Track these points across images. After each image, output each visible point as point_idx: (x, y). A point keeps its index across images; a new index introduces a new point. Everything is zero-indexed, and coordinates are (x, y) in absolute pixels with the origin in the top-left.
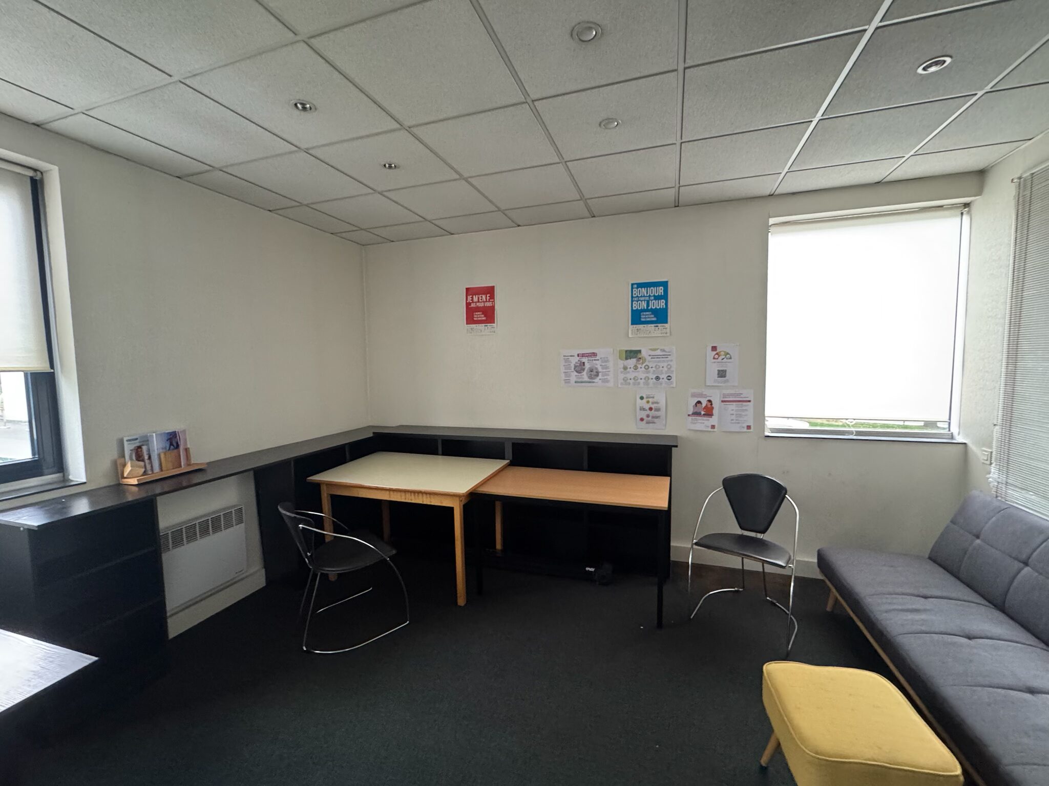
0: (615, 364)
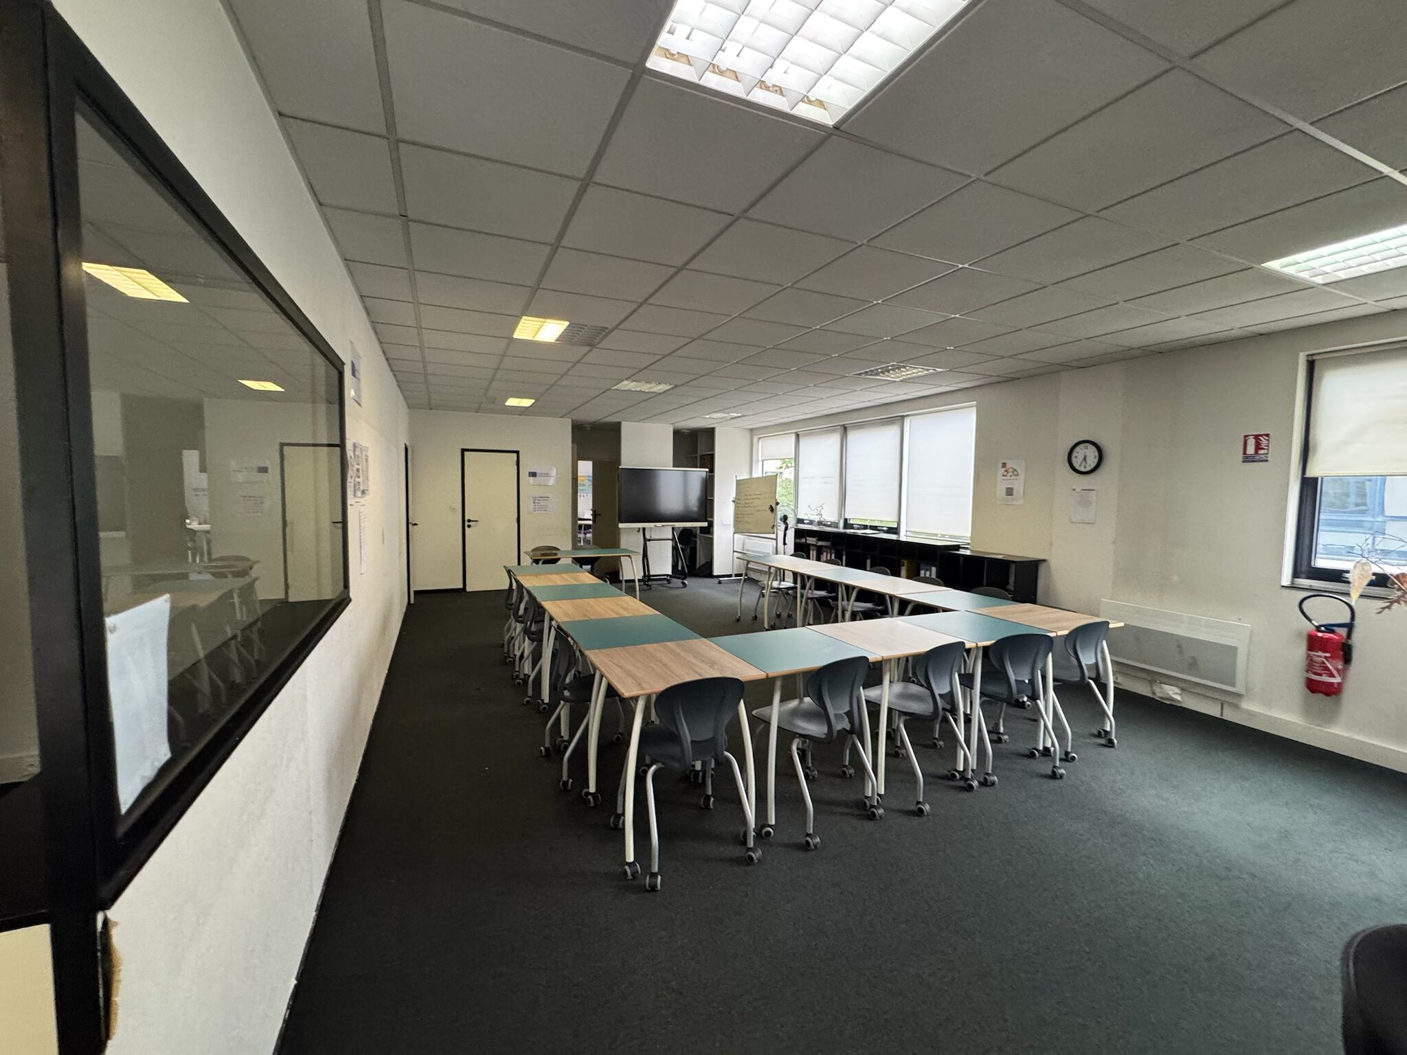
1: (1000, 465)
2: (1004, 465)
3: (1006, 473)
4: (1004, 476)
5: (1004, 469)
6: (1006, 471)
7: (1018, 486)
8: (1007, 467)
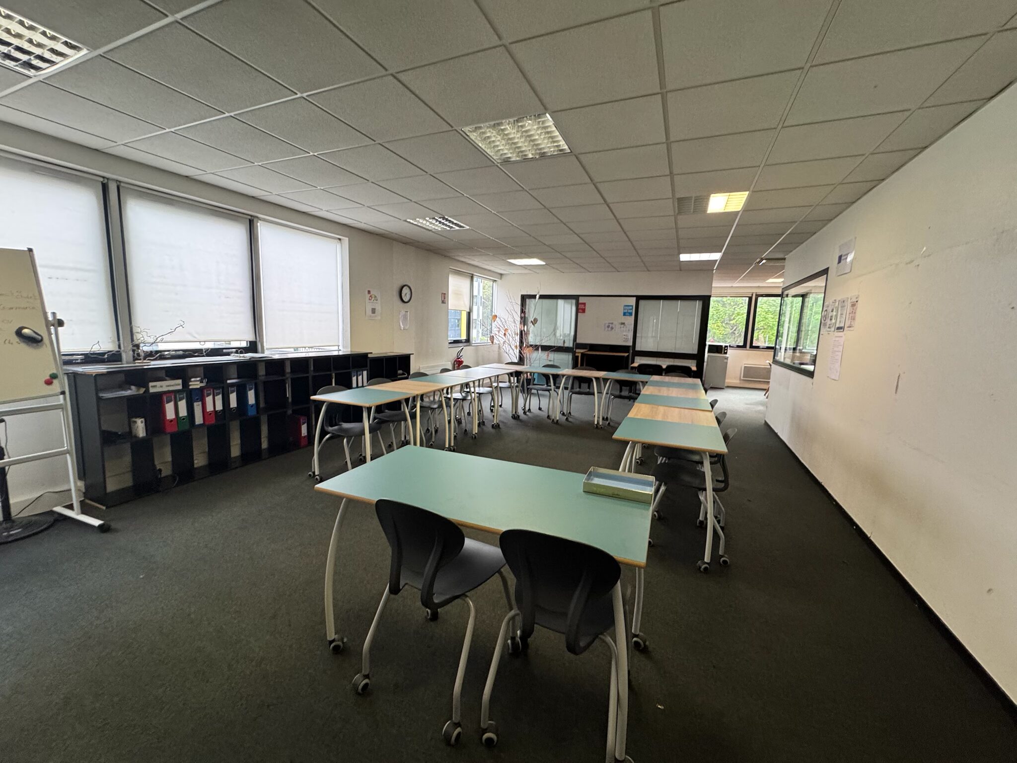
0: (618, 326)
1: (367, 292)
2: (369, 292)
3: (371, 298)
4: (369, 299)
5: (370, 295)
6: (371, 296)
7: (378, 308)
8: (371, 293)
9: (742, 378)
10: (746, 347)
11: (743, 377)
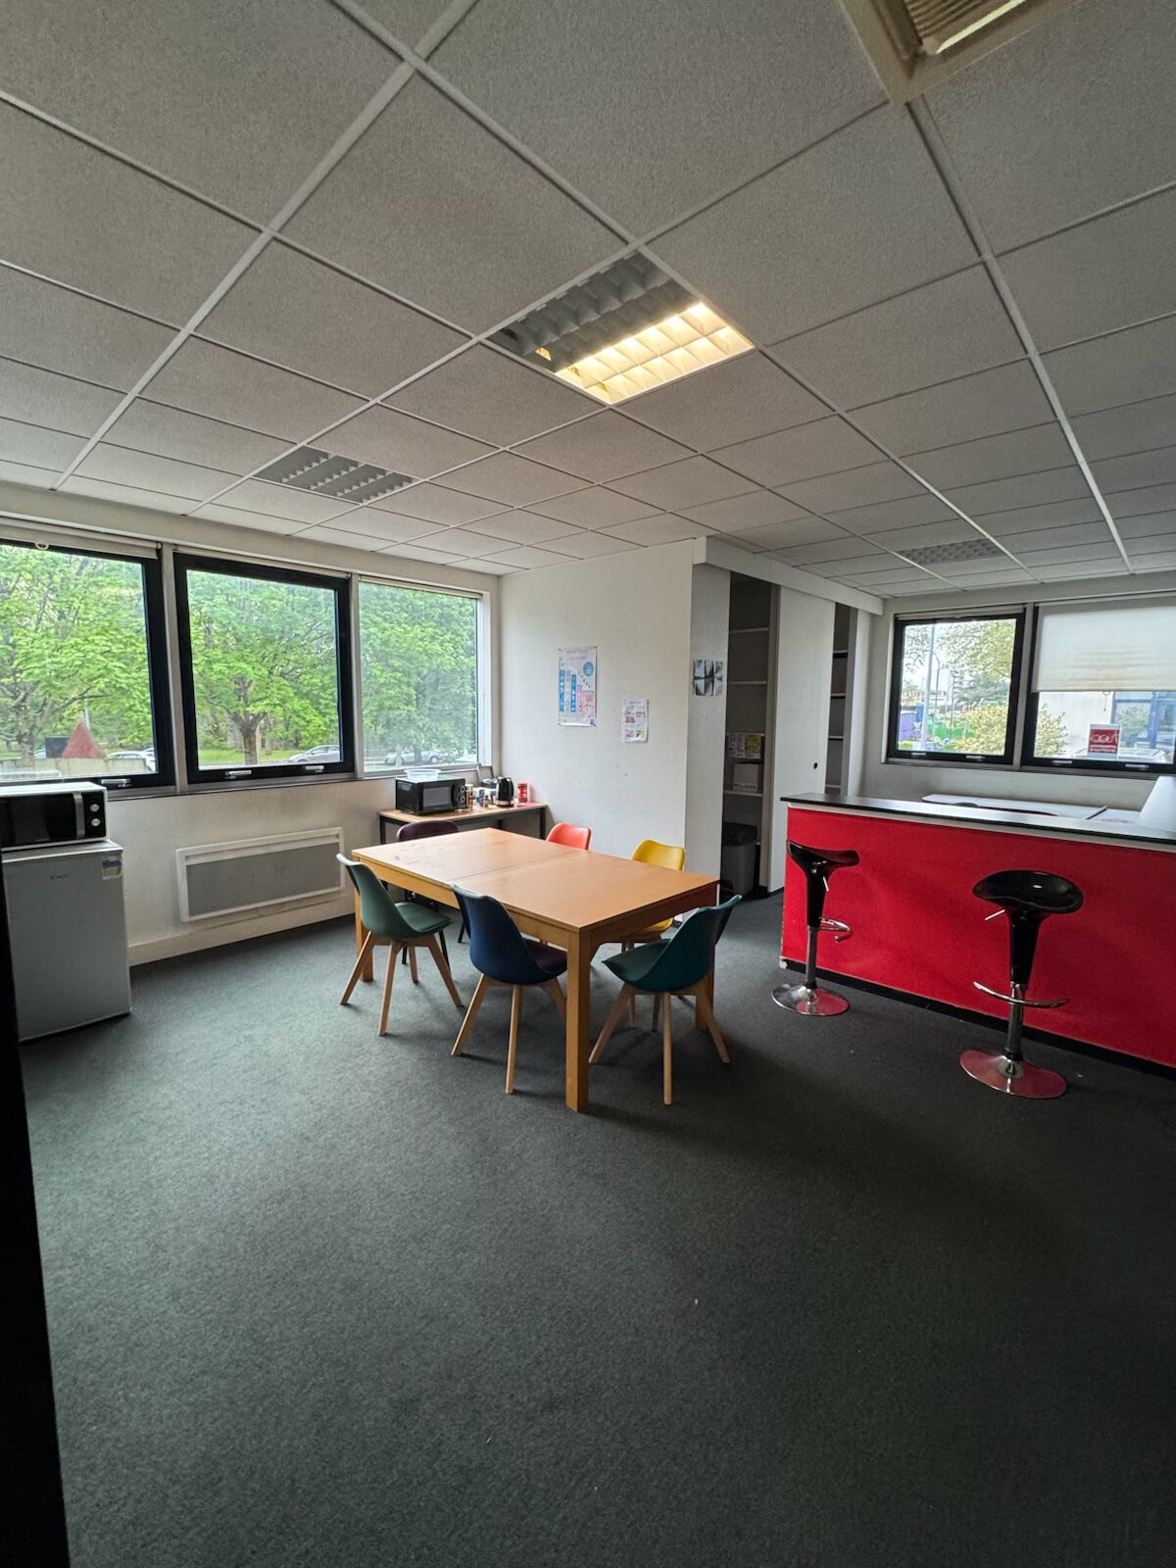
9: (186, 917)
10: (173, 783)
11: (192, 913)
